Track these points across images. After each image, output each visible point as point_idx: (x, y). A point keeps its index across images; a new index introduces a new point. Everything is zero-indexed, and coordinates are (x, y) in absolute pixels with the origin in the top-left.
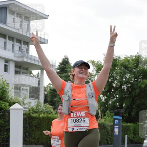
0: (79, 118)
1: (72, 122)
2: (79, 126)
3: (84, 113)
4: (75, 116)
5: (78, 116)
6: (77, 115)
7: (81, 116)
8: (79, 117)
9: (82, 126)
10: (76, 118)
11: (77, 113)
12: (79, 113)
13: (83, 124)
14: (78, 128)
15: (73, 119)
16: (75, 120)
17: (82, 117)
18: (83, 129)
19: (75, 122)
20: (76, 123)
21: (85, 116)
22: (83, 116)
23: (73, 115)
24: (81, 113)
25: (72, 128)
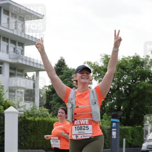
0: (82, 126)
1: (76, 130)
2: (82, 133)
3: (88, 120)
5: (82, 123)
6: (80, 123)
8: (83, 124)
9: (85, 133)
10: (79, 126)
11: (81, 120)
12: (83, 120)
13: (86, 131)
15: (77, 126)
16: (78, 127)
18: (86, 136)
19: (78, 129)
20: (80, 130)
21: (88, 123)
22: (86, 123)
23: (77, 123)
24: (85, 120)
25: (76, 136)
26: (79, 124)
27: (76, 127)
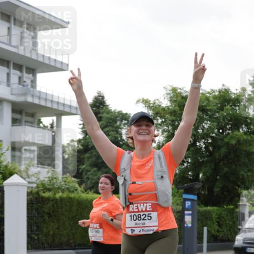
0: (142, 214)
1: (131, 220)
2: (142, 226)
3: (150, 204)
4: (135, 210)
5: (140, 210)
6: (138, 208)
7: (144, 209)
8: (142, 211)
9: (146, 226)
10: (137, 214)
11: (139, 205)
12: (142, 205)
13: (147, 223)
15: (133, 214)
16: (135, 216)
17: (146, 211)
18: (147, 231)
19: (135, 219)
20: (137, 221)
21: (151, 209)
22: (148, 209)
23: (133, 209)
24: (145, 204)
25: (131, 230)
26: (137, 210)
27: (131, 216)
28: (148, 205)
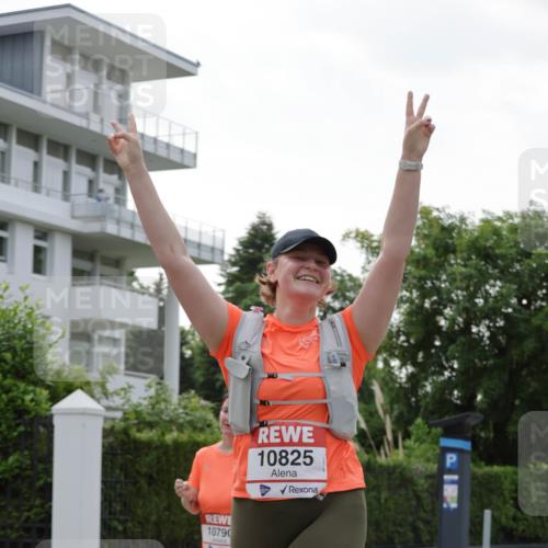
0: (290, 449)
1: (262, 464)
2: (288, 478)
3: (311, 429)
4: (273, 440)
5: (287, 440)
6: (281, 436)
7: (296, 439)
8: (291, 443)
9: (298, 478)
10: (278, 450)
11: (284, 428)
12: (291, 428)
13: (302, 472)
14: (284, 484)
15: (266, 450)
16: (272, 454)
17: (300, 443)
18: (302, 490)
19: (272, 462)
20: (278, 466)
21: (312, 441)
22: (305, 440)
23: (268, 437)
24: (299, 428)
25: (262, 487)
26: (278, 440)
27: (262, 454)
28: (305, 429)
